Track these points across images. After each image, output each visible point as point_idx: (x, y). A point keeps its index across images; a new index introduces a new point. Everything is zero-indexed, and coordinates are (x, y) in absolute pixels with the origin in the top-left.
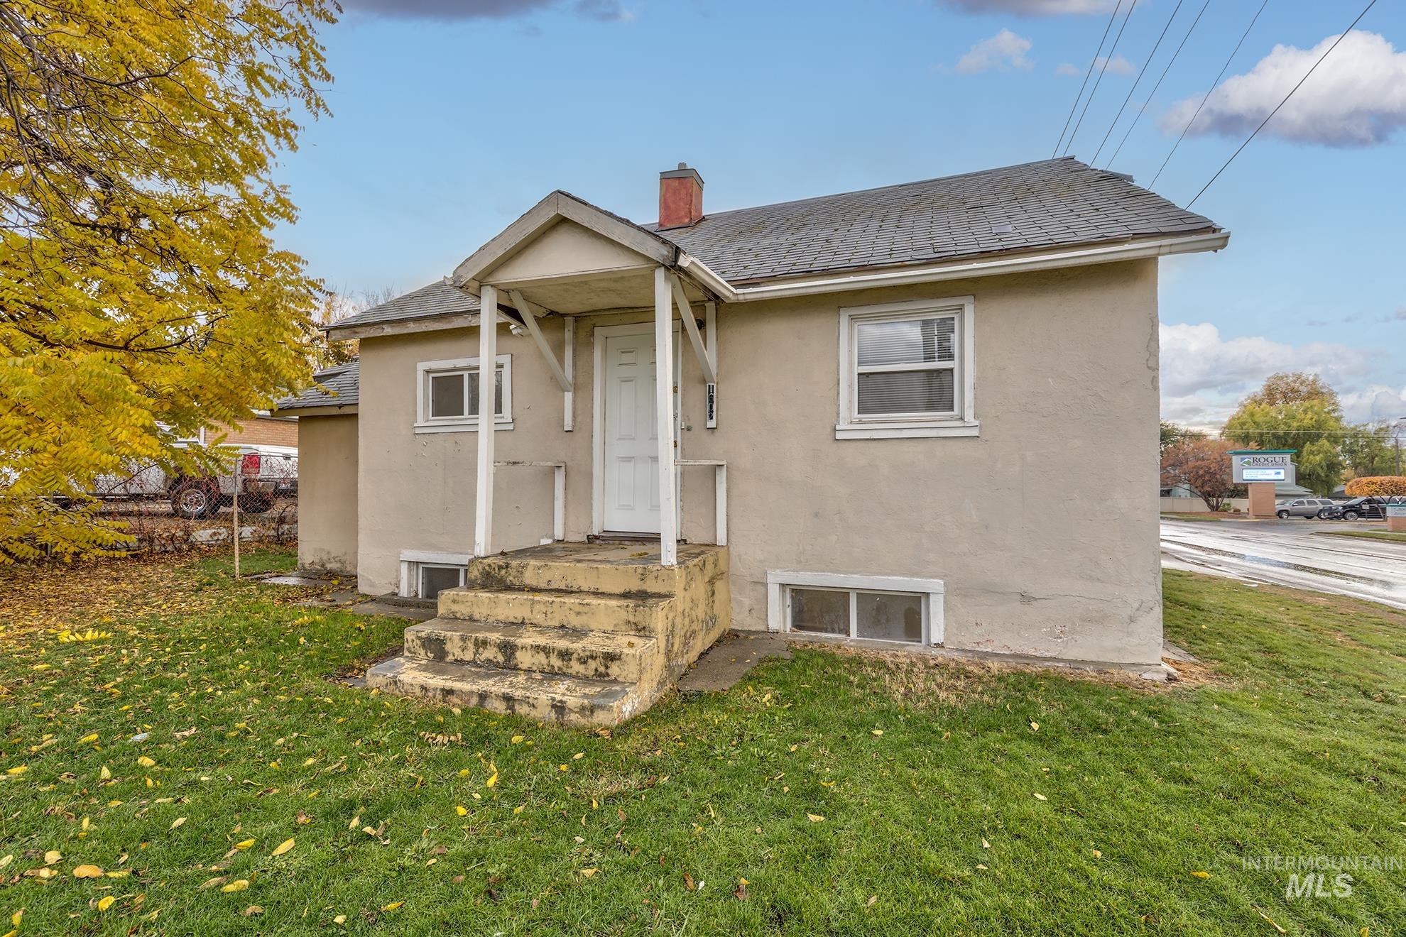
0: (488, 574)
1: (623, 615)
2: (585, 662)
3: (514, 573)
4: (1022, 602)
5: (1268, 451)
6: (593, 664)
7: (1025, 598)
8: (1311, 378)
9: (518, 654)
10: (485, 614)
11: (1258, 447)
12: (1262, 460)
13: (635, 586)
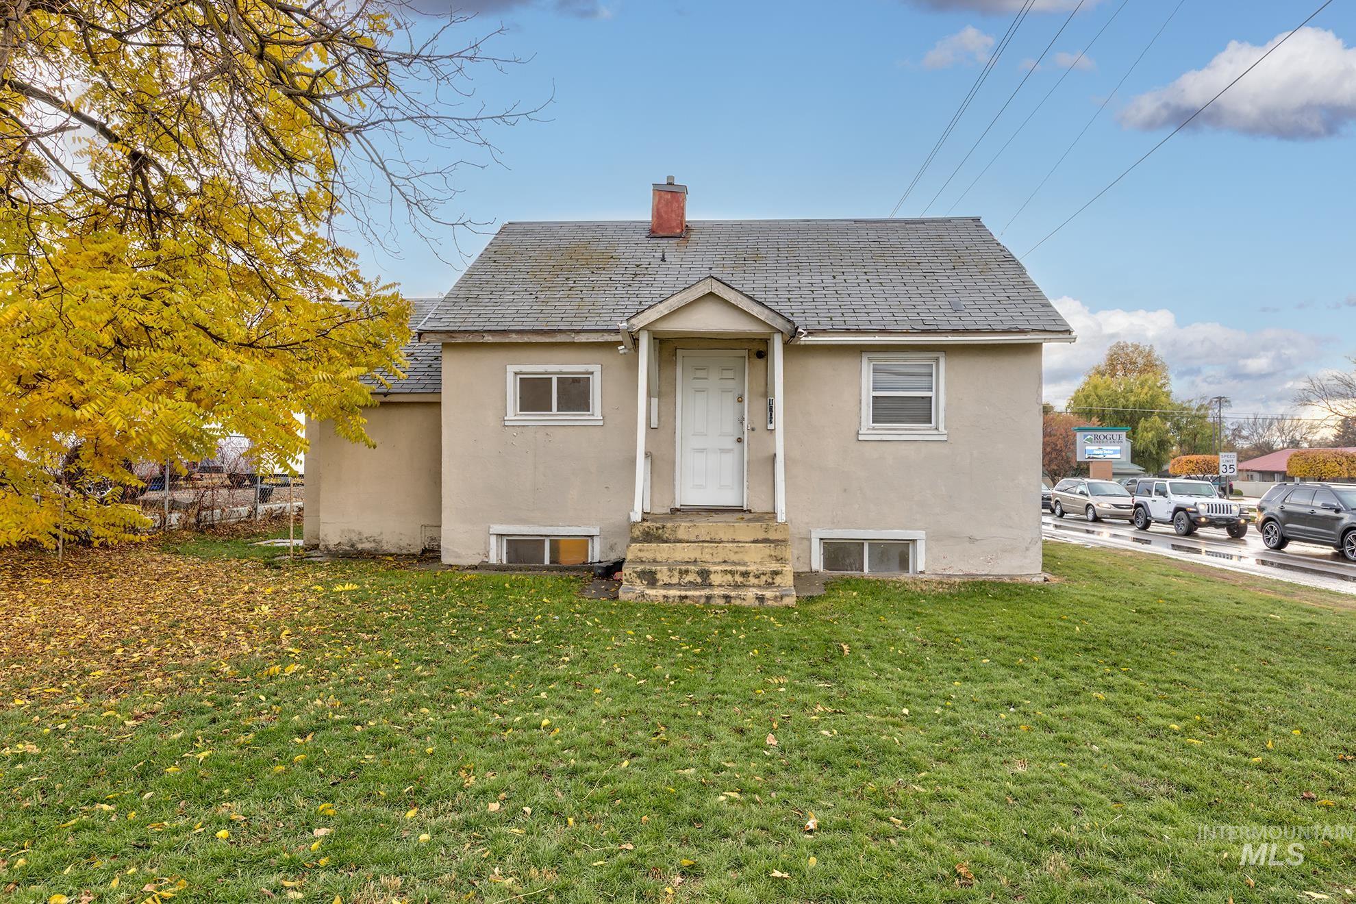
0: (648, 533)
1: (768, 552)
2: (759, 577)
3: (669, 531)
4: (970, 542)
5: (1109, 428)
6: (764, 578)
7: (971, 540)
8: (1147, 349)
9: (712, 576)
10: (666, 557)
11: (1099, 423)
12: (1102, 437)
13: (761, 536)
